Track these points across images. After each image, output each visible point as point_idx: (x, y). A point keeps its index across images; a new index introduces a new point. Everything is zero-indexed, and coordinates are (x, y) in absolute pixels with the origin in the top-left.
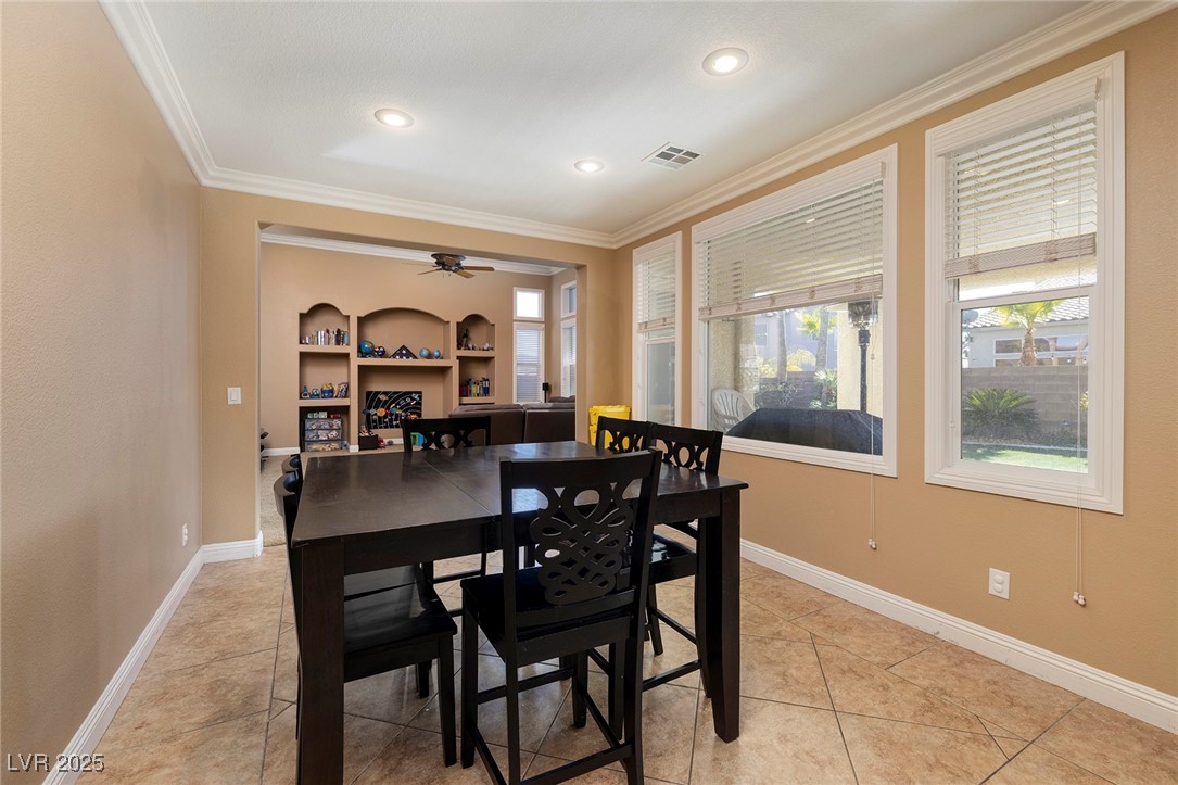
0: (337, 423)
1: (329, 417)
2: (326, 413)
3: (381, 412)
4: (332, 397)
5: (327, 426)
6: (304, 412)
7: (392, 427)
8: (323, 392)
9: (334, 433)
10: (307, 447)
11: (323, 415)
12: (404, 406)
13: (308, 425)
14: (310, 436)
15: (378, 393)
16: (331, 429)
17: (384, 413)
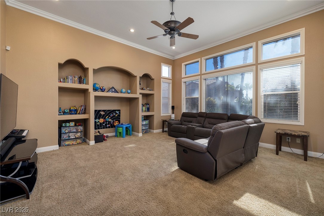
0: (81, 128)
1: (75, 125)
2: (74, 123)
3: (102, 120)
4: (76, 114)
5: (75, 130)
6: (61, 123)
7: (107, 128)
8: (70, 110)
9: (79, 134)
10: (62, 143)
11: (72, 124)
12: (112, 117)
13: (63, 130)
14: (64, 137)
15: (100, 111)
16: (77, 132)
17: (103, 121)
